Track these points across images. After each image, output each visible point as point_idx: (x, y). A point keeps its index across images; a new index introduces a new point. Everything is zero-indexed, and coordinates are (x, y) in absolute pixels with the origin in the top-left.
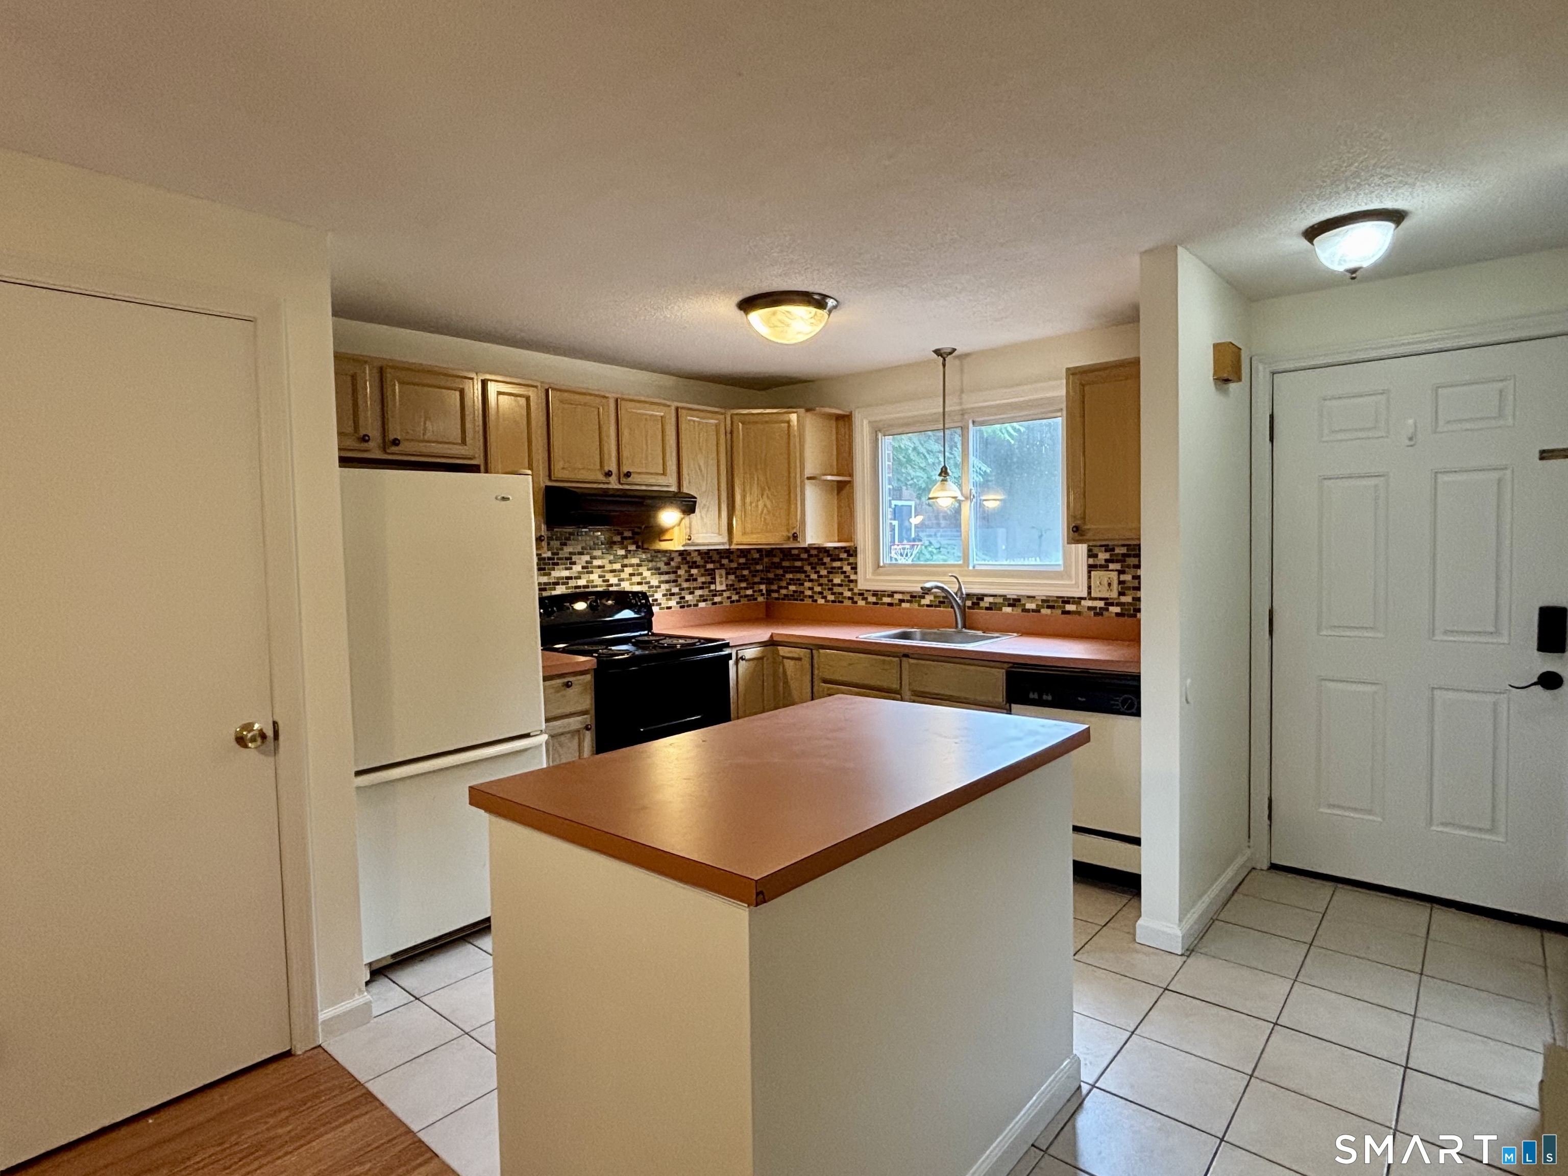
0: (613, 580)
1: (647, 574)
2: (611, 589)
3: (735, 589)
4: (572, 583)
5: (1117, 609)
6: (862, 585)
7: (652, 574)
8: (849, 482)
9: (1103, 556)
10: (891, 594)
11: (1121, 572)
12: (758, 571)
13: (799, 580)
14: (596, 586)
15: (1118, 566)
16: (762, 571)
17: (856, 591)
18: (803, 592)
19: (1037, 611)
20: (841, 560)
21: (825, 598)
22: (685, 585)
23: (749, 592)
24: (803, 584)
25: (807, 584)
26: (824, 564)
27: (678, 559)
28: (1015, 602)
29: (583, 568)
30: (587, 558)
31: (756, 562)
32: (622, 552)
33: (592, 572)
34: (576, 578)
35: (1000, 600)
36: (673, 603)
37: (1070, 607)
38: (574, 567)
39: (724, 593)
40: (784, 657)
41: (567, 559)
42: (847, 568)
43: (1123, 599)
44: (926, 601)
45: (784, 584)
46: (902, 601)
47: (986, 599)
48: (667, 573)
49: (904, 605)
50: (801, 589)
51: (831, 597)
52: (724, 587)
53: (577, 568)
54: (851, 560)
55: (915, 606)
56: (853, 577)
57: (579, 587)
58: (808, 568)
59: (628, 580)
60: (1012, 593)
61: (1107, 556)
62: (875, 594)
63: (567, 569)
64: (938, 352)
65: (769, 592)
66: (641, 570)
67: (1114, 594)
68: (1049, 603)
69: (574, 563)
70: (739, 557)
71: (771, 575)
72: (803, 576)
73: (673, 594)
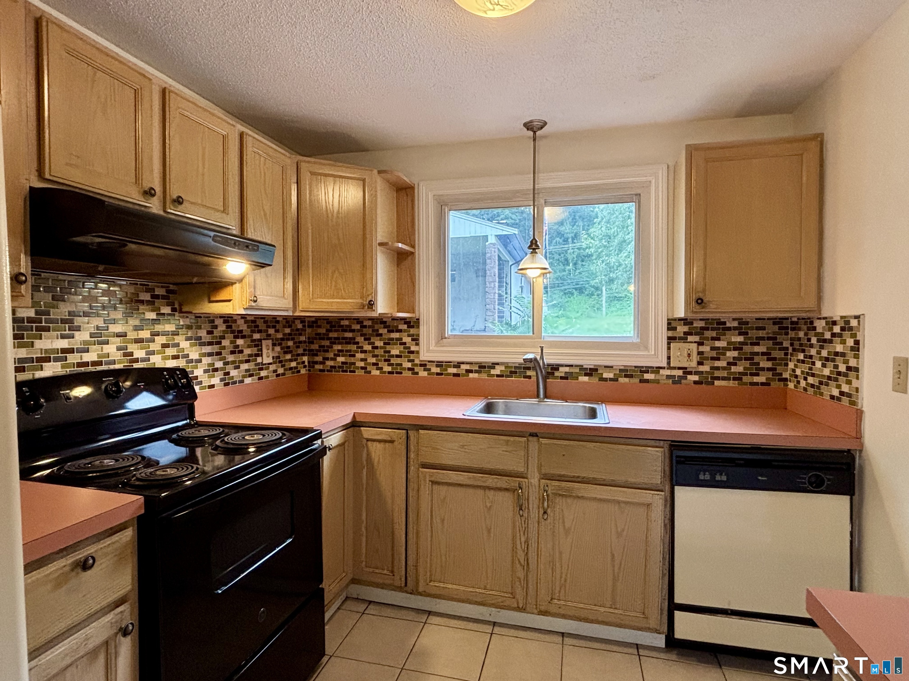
0: (139, 354)
1: (185, 344)
2: (136, 366)
3: (280, 362)
4: (73, 358)
5: (696, 378)
6: (425, 356)
7: (192, 345)
8: (412, 253)
9: (682, 329)
10: (458, 365)
11: (700, 344)
12: (300, 342)
13: (350, 351)
14: (114, 362)
15: (697, 338)
16: (305, 342)
17: (417, 361)
18: (354, 364)
19: (615, 380)
20: (400, 331)
21: (380, 369)
22: (231, 358)
23: (293, 364)
24: (354, 356)
25: (359, 356)
26: (380, 335)
27: (222, 327)
28: (591, 372)
29: (92, 335)
30: (99, 322)
31: (300, 332)
32: (152, 315)
33: (107, 343)
34: (80, 351)
35: (577, 370)
36: (216, 381)
37: (647, 376)
38: (77, 334)
39: (270, 366)
40: (368, 440)
41: (64, 321)
42: (407, 340)
43: (701, 368)
44: (497, 371)
45: (331, 355)
46: (468, 371)
47: (561, 369)
48: (210, 344)
49: (471, 375)
50: (352, 360)
51: (388, 369)
52: (271, 361)
53: (82, 336)
54: (412, 331)
55: (484, 376)
56: (413, 348)
57: (86, 364)
58: (360, 339)
59: (159, 353)
60: (589, 363)
61: (686, 329)
62: (439, 364)
63: (63, 337)
64: (528, 126)
65: (312, 364)
66: (178, 339)
67: (694, 364)
68: (626, 372)
69: (78, 329)
70: (285, 327)
71: (315, 347)
72: (354, 347)
73: (216, 370)
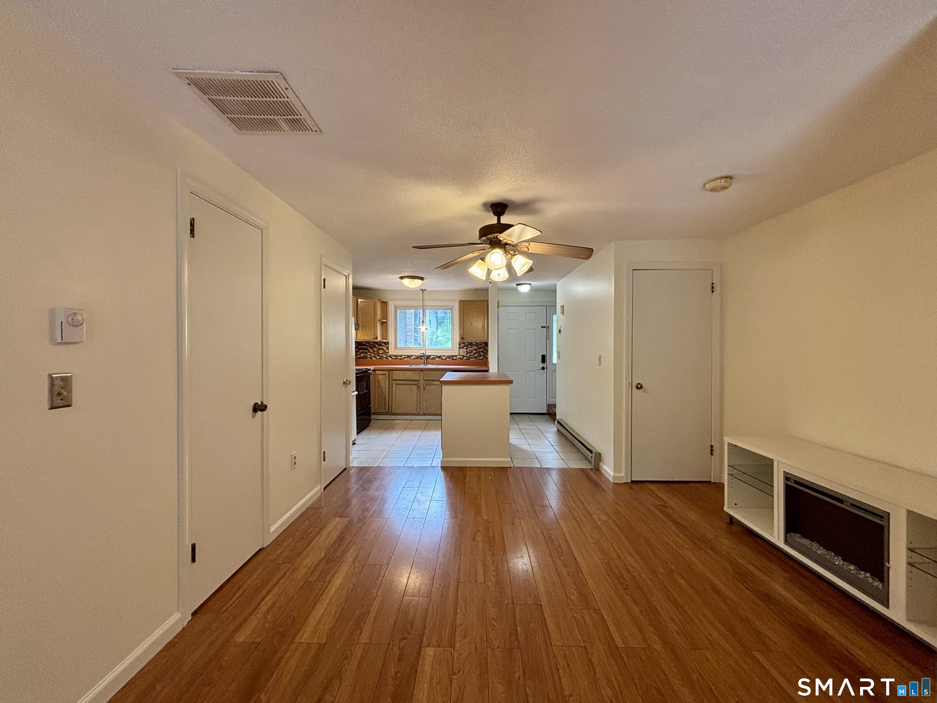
5: (466, 358)
6: (390, 353)
8: (387, 322)
9: (462, 345)
10: (401, 356)
11: (467, 349)
15: (466, 347)
17: (388, 355)
19: (445, 359)
20: (383, 346)
21: (376, 358)
25: (369, 354)
26: (376, 347)
28: (439, 357)
35: (435, 357)
37: (454, 358)
40: (378, 374)
42: (385, 348)
43: (467, 355)
44: (413, 357)
46: (404, 358)
47: (431, 357)
49: (405, 359)
50: (366, 355)
51: (378, 357)
54: (387, 346)
55: (409, 359)
56: (387, 351)
60: (439, 355)
61: (463, 345)
62: (395, 356)
64: (421, 290)
67: (465, 354)
68: (448, 357)
72: (367, 351)
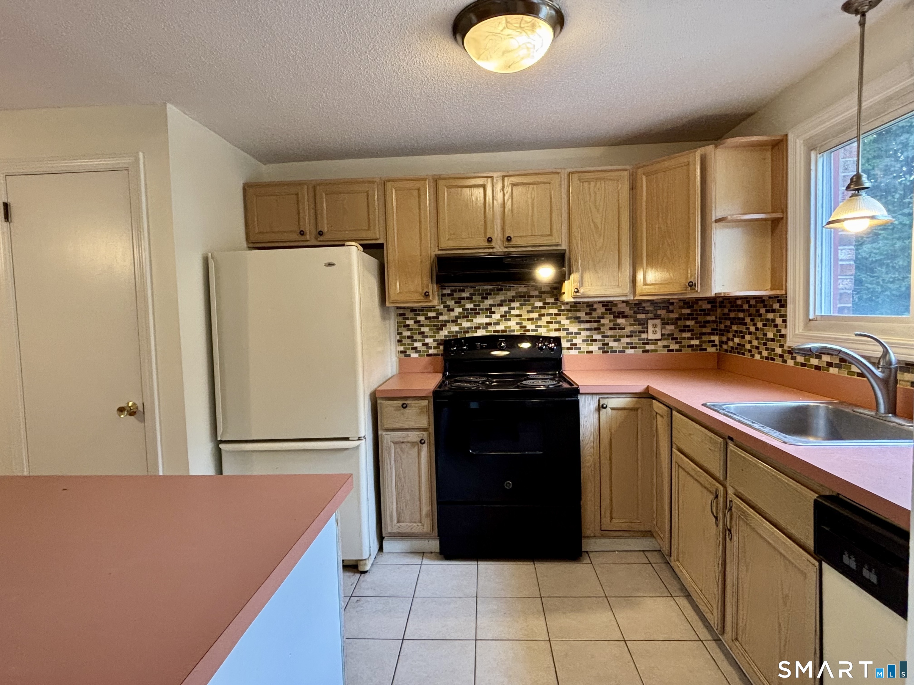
0: (530, 326)
1: (565, 322)
2: (528, 334)
3: (672, 339)
4: (491, 328)
6: (791, 342)
7: (571, 322)
8: (782, 218)
10: (820, 355)
12: (709, 322)
13: (741, 332)
14: (514, 331)
16: (714, 322)
17: (786, 348)
18: (744, 346)
20: (774, 311)
21: (760, 353)
22: (610, 333)
23: (695, 342)
24: (743, 337)
25: (748, 337)
26: (760, 315)
27: (600, 310)
29: (502, 316)
30: (506, 308)
31: (706, 312)
32: (540, 304)
33: (510, 320)
34: (496, 324)
36: (594, 348)
38: (493, 315)
39: (659, 342)
41: (487, 309)
42: (779, 321)
45: (730, 335)
48: (587, 322)
49: (831, 370)
50: (742, 342)
51: (765, 353)
52: (658, 336)
53: (496, 317)
54: (782, 311)
55: (843, 372)
56: (783, 332)
57: (498, 331)
58: (748, 320)
59: (544, 326)
62: (804, 353)
63: (487, 317)
66: (559, 319)
69: (494, 313)
70: (681, 307)
71: (722, 327)
72: (743, 328)
73: (595, 341)
